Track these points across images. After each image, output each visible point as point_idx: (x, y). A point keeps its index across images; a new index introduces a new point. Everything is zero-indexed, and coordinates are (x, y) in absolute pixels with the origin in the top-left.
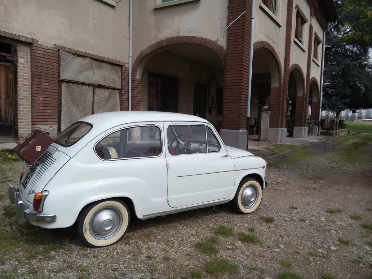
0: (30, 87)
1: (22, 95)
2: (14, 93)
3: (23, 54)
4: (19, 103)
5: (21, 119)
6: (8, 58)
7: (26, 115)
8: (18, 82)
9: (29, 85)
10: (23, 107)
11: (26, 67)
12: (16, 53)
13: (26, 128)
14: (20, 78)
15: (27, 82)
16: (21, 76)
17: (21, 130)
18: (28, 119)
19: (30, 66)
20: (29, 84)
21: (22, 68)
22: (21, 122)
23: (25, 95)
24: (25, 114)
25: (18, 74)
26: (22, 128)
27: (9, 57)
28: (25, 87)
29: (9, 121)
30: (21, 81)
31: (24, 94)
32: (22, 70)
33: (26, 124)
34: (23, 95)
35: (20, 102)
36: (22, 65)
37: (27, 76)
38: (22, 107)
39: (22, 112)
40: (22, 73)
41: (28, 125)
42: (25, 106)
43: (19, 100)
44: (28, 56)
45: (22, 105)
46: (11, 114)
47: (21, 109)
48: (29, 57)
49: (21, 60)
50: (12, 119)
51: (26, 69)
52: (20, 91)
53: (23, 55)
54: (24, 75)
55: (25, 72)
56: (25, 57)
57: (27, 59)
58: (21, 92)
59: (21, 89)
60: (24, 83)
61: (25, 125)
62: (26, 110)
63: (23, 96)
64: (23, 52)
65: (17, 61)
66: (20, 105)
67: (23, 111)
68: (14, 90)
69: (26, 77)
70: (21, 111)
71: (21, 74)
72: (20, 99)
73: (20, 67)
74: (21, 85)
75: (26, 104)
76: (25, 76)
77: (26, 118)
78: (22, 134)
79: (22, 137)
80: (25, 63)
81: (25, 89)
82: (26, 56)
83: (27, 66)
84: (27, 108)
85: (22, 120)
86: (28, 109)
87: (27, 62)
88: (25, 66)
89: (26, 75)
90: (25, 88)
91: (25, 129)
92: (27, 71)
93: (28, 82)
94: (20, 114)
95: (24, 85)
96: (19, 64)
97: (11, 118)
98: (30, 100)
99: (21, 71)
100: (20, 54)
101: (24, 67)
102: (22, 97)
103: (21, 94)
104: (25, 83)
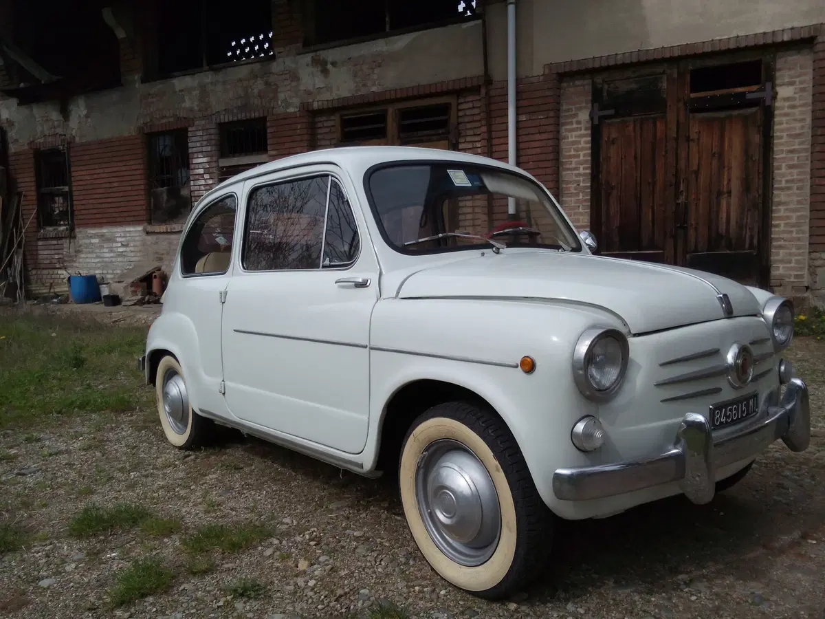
0: (809, 154)
1: (783, 180)
2: (761, 176)
3: (792, 72)
4: (776, 200)
5: (779, 239)
6: (749, 96)
7: (794, 229)
8: (775, 149)
9: (805, 150)
10: (787, 209)
11: (801, 106)
12: (771, 78)
13: (793, 261)
14: (781, 138)
15: (800, 144)
16: (782, 131)
17: (779, 267)
18: (799, 239)
19: (810, 99)
20: (807, 146)
21: (786, 110)
22: (780, 247)
23: (795, 177)
24: (793, 226)
25: (776, 127)
26: (781, 261)
27: (751, 92)
28: (796, 156)
29: (747, 246)
30: (782, 144)
31: (792, 176)
32: (786, 115)
33: (794, 250)
34: (789, 178)
35: (779, 196)
36: (787, 104)
37: (803, 127)
38: (782, 208)
39: (782, 223)
40: (787, 123)
41: (800, 255)
42: (792, 206)
43: (775, 192)
44: (805, 74)
45: (784, 203)
46: (751, 229)
47: (782, 214)
48: (808, 78)
49: (783, 92)
50: (755, 241)
51: (800, 109)
52: (779, 168)
53: (791, 77)
54: (791, 126)
55: (795, 120)
56: (798, 80)
57: (801, 83)
58: (783, 170)
59: (784, 165)
60: (793, 148)
61: (790, 254)
62: (794, 215)
63: (787, 181)
64: (790, 69)
65: (774, 97)
66: (780, 203)
67: (788, 217)
68: (761, 170)
69: (798, 132)
70: (780, 218)
71: (785, 126)
72: (779, 189)
73: (783, 108)
74: (784, 155)
75: (795, 199)
76: (795, 128)
77: (794, 235)
78: (781, 278)
79: (781, 285)
80: (797, 96)
81: (796, 162)
82: (799, 76)
83: (802, 102)
84: (799, 211)
85: (782, 243)
86: (799, 214)
87: (803, 90)
88: (797, 103)
89: (799, 125)
90: (796, 158)
91: (792, 265)
92: (802, 113)
93: (803, 145)
94: (777, 226)
95: (791, 152)
96: (777, 104)
97: (752, 238)
98: (807, 190)
99: (784, 119)
100: (782, 76)
101: (793, 107)
102: (784, 182)
103: (783, 175)
104: (797, 147)
